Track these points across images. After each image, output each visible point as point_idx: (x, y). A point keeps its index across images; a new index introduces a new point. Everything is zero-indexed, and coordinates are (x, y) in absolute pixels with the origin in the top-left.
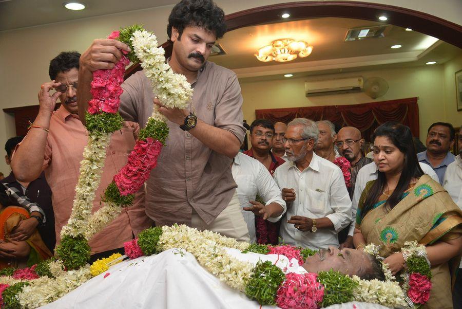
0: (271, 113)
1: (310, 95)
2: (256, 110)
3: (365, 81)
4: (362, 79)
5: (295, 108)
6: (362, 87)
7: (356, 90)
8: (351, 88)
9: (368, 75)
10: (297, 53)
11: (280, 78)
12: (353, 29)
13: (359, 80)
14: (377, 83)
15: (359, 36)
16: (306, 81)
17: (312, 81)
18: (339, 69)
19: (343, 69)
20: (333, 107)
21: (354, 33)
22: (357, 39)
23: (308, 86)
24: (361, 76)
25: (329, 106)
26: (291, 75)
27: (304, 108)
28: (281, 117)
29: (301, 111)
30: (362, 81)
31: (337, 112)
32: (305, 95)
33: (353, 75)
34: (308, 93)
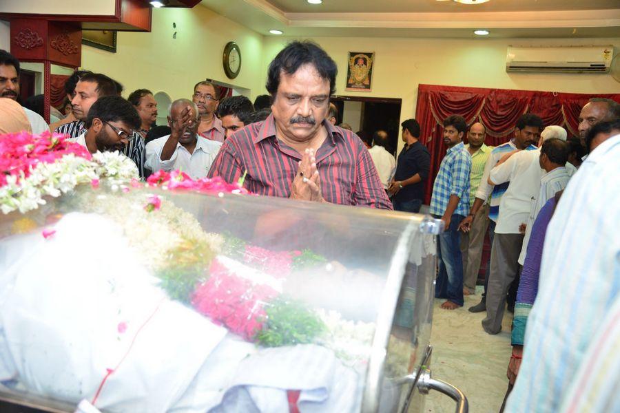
0: (442, 92)
1: (513, 69)
2: (420, 85)
3: (617, 56)
4: (611, 50)
5: (484, 89)
6: (607, 66)
7: (598, 69)
8: (588, 65)
11: (467, 36)
13: (607, 52)
16: (511, 46)
17: (521, 47)
18: (571, 29)
19: (577, 29)
20: (549, 95)
23: (513, 55)
24: (611, 46)
25: (542, 93)
26: (485, 33)
27: (499, 90)
28: (457, 100)
29: (493, 94)
30: (611, 55)
31: (554, 104)
32: (505, 69)
33: (597, 41)
34: (511, 67)
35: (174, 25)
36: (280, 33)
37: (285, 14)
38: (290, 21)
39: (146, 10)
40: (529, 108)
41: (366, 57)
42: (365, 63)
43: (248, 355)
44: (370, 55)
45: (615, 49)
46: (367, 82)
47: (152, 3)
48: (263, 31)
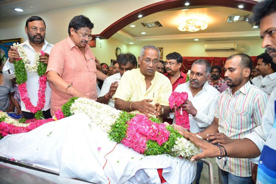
0: (186, 59)
1: (207, 50)
3: (238, 45)
4: (236, 44)
6: (235, 48)
7: (232, 50)
8: (230, 49)
9: (239, 42)
10: (200, 27)
11: (192, 41)
12: (231, 15)
13: (235, 44)
14: (244, 46)
15: (234, 20)
16: (206, 43)
17: (209, 43)
18: (223, 38)
19: (226, 38)
20: (219, 58)
21: (231, 18)
22: (233, 21)
23: (206, 46)
24: (236, 43)
25: (216, 57)
26: (198, 40)
28: (190, 61)
31: (221, 60)
32: (204, 50)
33: (231, 41)
34: (206, 50)
35: (101, 44)
36: (133, 43)
37: (135, 37)
38: (136, 40)
39: (94, 41)
40: (213, 62)
41: (161, 49)
42: (160, 51)
43: (142, 158)
44: (162, 48)
45: (237, 43)
46: (161, 57)
47: (96, 39)
48: (127, 43)
